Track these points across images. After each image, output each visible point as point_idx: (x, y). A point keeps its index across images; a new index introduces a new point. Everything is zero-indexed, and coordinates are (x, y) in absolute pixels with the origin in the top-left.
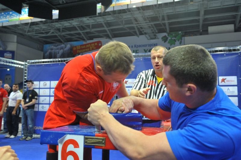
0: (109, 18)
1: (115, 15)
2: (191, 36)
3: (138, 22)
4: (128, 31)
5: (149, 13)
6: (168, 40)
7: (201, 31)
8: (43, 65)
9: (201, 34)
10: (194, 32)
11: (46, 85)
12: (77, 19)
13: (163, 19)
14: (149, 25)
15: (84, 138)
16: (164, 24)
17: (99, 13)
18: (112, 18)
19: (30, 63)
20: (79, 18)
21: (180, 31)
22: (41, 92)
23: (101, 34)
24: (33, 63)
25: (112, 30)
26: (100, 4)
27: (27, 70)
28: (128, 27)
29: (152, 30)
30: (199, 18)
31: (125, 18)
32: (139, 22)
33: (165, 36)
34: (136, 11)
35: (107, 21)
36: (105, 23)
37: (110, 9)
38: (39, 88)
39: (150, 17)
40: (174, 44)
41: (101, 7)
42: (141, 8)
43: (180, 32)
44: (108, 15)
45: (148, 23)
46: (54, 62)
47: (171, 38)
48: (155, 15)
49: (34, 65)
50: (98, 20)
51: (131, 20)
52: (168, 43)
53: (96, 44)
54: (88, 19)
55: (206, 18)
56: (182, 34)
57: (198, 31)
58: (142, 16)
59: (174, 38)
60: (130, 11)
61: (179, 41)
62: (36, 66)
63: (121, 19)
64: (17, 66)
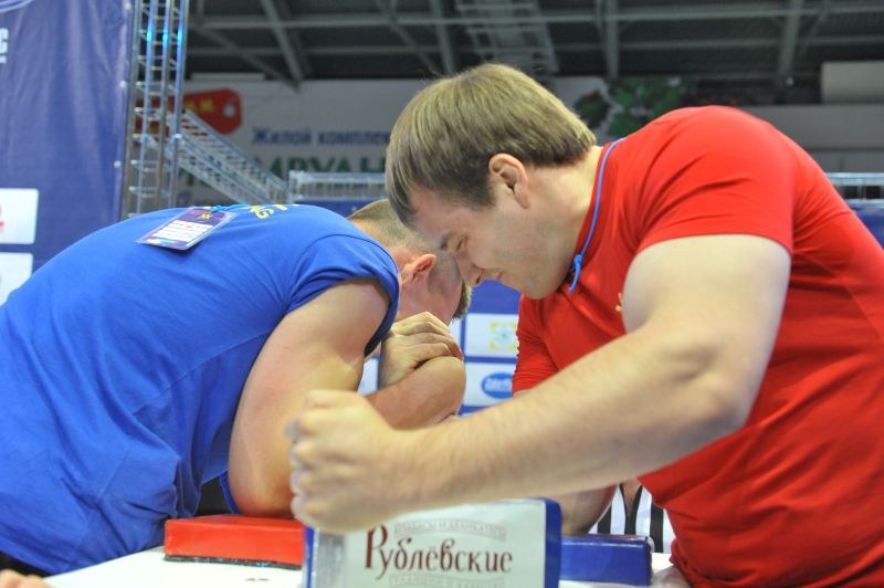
3: (470, 7)
4: (410, 48)
6: (610, 118)
7: (790, 82)
9: (781, 100)
14: (524, 29)
21: (673, 73)
23: (249, 54)
28: (411, 30)
29: (537, 56)
30: (781, 12)
33: (595, 97)
43: (674, 82)
45: (526, 13)
47: (627, 108)
53: (207, 106)
56: (683, 90)
57: (766, 85)
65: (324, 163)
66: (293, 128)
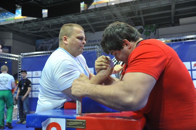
0: (92, 15)
1: (97, 12)
2: (164, 27)
3: (116, 18)
5: (126, 9)
6: (144, 32)
7: (173, 23)
8: (35, 57)
9: (173, 25)
10: (167, 24)
11: (38, 74)
12: (64, 16)
13: (139, 14)
14: (126, 20)
15: (66, 120)
16: (140, 18)
17: (82, 11)
18: (94, 15)
19: (23, 56)
20: (65, 16)
21: (154, 23)
22: (34, 81)
23: (85, 29)
24: (26, 55)
25: (95, 25)
26: (83, 2)
27: (21, 62)
30: (170, 11)
31: (105, 15)
32: (118, 18)
33: (141, 29)
34: (115, 7)
35: (90, 17)
36: (88, 19)
37: (92, 7)
38: (32, 78)
39: (127, 13)
40: (149, 35)
41: (84, 5)
42: (119, 5)
43: (154, 25)
44: (91, 12)
45: (125, 17)
46: (44, 54)
47: (147, 30)
48: (131, 11)
49: (26, 58)
50: (82, 17)
51: (111, 16)
52: (144, 34)
54: (73, 17)
55: (177, 11)
56: (156, 26)
57: (170, 23)
58: (120, 12)
59: (149, 30)
60: (109, 8)
61: (153, 32)
62: (28, 58)
63: (102, 15)
64: (12, 58)
65: (99, 44)
66: (94, 40)
